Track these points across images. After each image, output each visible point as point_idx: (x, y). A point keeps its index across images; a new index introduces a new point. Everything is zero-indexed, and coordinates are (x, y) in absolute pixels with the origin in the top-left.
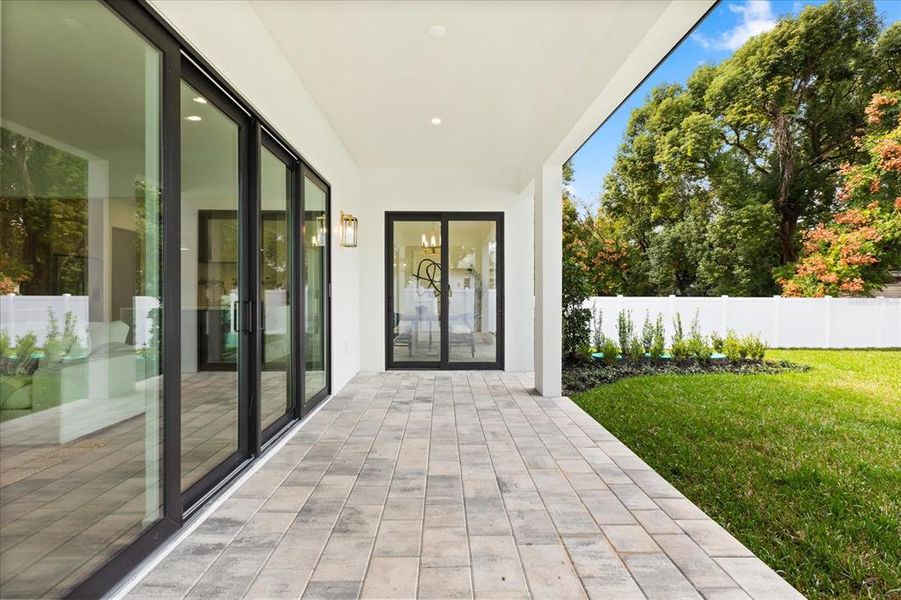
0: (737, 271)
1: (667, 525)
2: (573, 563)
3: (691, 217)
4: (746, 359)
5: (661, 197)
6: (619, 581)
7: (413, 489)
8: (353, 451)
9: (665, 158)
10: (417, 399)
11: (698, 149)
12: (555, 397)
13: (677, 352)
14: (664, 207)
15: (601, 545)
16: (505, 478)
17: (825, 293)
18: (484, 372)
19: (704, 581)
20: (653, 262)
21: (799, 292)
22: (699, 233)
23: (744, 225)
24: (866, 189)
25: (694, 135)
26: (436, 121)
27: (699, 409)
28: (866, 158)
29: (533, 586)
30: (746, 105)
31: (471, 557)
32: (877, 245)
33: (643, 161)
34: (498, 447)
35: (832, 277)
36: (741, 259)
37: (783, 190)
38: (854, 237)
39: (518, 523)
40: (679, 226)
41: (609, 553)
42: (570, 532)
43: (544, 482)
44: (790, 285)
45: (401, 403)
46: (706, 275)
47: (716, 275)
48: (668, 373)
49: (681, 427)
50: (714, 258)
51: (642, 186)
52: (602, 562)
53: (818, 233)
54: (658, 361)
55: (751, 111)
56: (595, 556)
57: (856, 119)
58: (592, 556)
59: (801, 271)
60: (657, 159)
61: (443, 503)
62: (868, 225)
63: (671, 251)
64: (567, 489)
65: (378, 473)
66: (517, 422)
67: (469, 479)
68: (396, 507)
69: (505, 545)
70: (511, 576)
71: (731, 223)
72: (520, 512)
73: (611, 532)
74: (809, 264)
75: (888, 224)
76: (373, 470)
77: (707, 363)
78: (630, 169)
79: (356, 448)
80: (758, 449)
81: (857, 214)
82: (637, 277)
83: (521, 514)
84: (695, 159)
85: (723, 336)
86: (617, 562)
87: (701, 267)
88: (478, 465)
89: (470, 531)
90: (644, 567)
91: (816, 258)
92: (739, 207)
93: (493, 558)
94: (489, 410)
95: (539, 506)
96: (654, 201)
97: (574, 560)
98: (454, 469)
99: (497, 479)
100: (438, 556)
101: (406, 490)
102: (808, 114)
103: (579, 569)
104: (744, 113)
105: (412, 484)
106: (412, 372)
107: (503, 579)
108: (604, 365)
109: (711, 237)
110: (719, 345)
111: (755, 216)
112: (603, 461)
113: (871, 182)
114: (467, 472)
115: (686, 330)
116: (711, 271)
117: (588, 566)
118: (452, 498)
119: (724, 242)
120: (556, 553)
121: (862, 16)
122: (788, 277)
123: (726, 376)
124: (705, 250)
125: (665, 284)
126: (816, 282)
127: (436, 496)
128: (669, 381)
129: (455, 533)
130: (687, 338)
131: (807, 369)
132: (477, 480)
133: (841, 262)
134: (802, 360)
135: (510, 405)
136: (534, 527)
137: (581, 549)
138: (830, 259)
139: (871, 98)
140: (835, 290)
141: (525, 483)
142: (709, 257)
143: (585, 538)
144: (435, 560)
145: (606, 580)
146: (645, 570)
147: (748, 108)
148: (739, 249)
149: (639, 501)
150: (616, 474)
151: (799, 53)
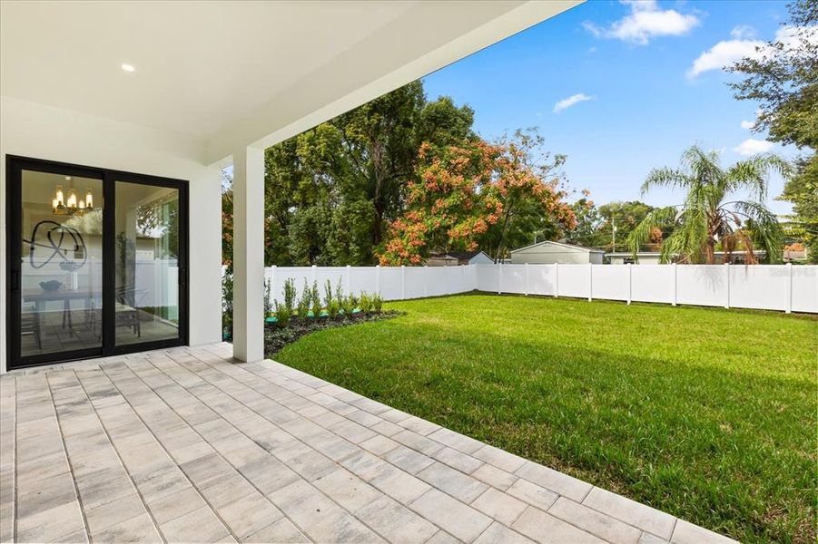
0: (352, 246)
1: (395, 428)
2: (357, 476)
3: (321, 203)
4: (373, 311)
5: (302, 184)
6: (390, 473)
7: (172, 484)
8: (43, 477)
9: (305, 153)
10: (94, 395)
11: (328, 151)
12: (259, 361)
13: (333, 311)
14: (303, 192)
15: (366, 457)
16: (262, 439)
17: (401, 264)
18: (165, 350)
19: (430, 451)
20: (292, 237)
21: (388, 263)
22: (327, 217)
23: (357, 214)
24: (419, 199)
25: (326, 140)
26: (128, 68)
27: (363, 351)
28: (419, 180)
29: (343, 503)
30: (359, 127)
31: (280, 509)
32: (426, 234)
33: (287, 151)
34: (237, 416)
35: (406, 254)
36: (354, 238)
37: (377, 191)
38: (416, 228)
39: (299, 468)
40: (312, 209)
41: (375, 459)
42: (342, 457)
43: (299, 430)
44: (383, 258)
45: (73, 404)
46: (332, 249)
47: (338, 249)
48: (330, 328)
49: (360, 365)
50: (336, 237)
51: (286, 172)
52: (373, 467)
53: (399, 224)
54: (319, 319)
55: (361, 133)
56: (368, 465)
57: (412, 153)
58: (366, 466)
59: (389, 249)
60: (298, 152)
61: (219, 481)
62: (421, 221)
63: (307, 229)
64: (317, 430)
65: (107, 486)
66: (239, 390)
67: (228, 453)
68: (167, 506)
69: (301, 488)
70: (322, 506)
71: (349, 212)
72: (295, 460)
73: (366, 445)
74: (394, 245)
75: (429, 222)
76: (96, 486)
77: (351, 317)
78: (276, 156)
79: (46, 472)
80: (407, 368)
81: (415, 214)
82: (279, 249)
83: (297, 461)
84: (325, 159)
85: (358, 296)
86: (382, 462)
87: (328, 244)
88: (227, 437)
89: (263, 492)
90: (398, 457)
91: (397, 241)
92: (354, 200)
93: (299, 502)
94: (200, 386)
95: (308, 450)
96: (294, 187)
97: (356, 473)
98: (205, 450)
99: (256, 442)
100: (250, 525)
101: (163, 488)
102: (390, 143)
103: (364, 478)
104: (357, 133)
105: (166, 480)
106: (57, 367)
107: (318, 511)
108: (281, 328)
109: (335, 220)
110: (355, 302)
111: (364, 209)
112: (331, 401)
113: (422, 195)
114: (221, 448)
115: (334, 293)
116: (335, 246)
117: (368, 473)
118: (223, 474)
119: (344, 225)
120: (341, 475)
121: (417, 91)
122: (381, 253)
123: (365, 325)
124: (330, 231)
125: (302, 256)
126: (397, 256)
127: (204, 479)
128: (333, 334)
129: (250, 499)
130: (335, 299)
131: (405, 314)
132: (238, 451)
133: (410, 244)
134: (400, 308)
135: (220, 376)
136: (314, 466)
137: (356, 465)
138: (404, 241)
139: (421, 144)
140: (407, 262)
141: (284, 437)
142: (334, 236)
143: (355, 457)
144: (249, 528)
145: (383, 476)
146: (400, 459)
147: (360, 130)
148: (353, 231)
149: (370, 420)
150: (345, 408)
151: (388, 102)
